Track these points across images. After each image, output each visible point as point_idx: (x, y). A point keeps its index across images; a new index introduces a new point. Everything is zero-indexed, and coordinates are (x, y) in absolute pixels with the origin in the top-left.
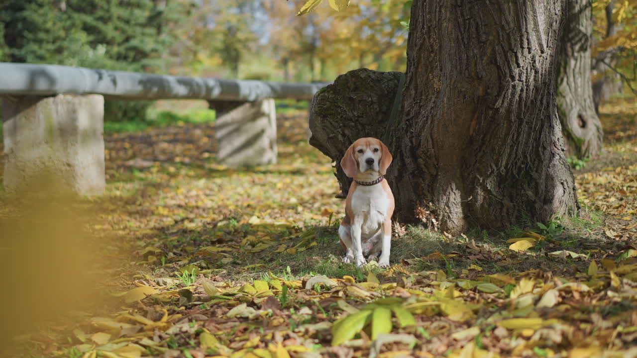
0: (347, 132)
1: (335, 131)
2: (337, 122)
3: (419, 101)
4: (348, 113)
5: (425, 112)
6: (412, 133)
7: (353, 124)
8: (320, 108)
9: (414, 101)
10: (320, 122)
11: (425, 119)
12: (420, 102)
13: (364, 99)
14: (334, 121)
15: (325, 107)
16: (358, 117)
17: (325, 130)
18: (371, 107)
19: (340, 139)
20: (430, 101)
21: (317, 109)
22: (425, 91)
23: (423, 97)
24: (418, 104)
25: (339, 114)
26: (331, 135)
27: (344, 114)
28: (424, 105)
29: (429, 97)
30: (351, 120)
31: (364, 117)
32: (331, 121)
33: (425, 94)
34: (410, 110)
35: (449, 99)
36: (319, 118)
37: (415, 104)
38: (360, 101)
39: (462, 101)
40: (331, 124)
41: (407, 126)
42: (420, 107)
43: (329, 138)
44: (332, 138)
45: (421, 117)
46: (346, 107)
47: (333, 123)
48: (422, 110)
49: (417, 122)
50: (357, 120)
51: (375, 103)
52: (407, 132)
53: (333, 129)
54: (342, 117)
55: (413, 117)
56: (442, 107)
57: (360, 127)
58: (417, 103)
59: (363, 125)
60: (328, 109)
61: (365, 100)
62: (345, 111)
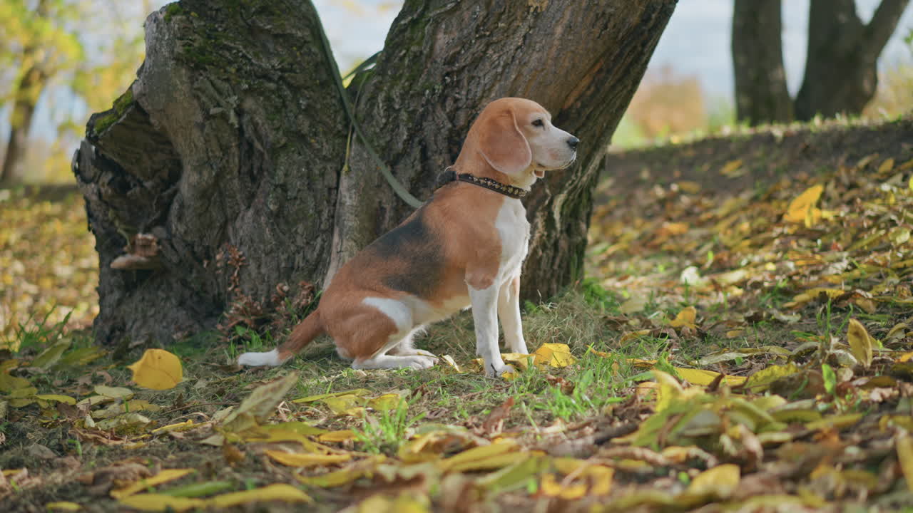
0: (249, 104)
1: (223, 102)
2: (228, 80)
3: (488, 33)
4: (253, 61)
5: (499, 57)
6: (456, 100)
7: (272, 86)
8: (187, 48)
9: (477, 32)
10: (185, 79)
11: (500, 70)
12: (489, 36)
13: (288, 31)
14: (219, 78)
15: (196, 45)
16: (282, 70)
17: (198, 98)
18: (305, 49)
19: (230, 122)
20: (515, 32)
21: (179, 49)
22: (509, 11)
23: (501, 25)
24: (484, 41)
25: (230, 63)
26: (213, 111)
27: (245, 64)
28: (496, 43)
29: (515, 24)
30: (266, 76)
31: (298, 71)
32: (213, 78)
33: (509, 17)
34: (459, 53)
35: (569, 28)
36: (184, 71)
37: (477, 39)
38: (276, 36)
39: (597, 35)
40: (213, 85)
41: (446, 86)
42: (488, 45)
43: (208, 117)
44: (214, 117)
45: (488, 67)
46: (245, 47)
47: (218, 82)
48: (490, 52)
49: (473, 78)
50: (281, 78)
51: (309, 42)
52: (445, 101)
53: (218, 97)
54: (239, 70)
55: (464, 67)
56: (547, 48)
57: (287, 93)
58: (481, 37)
59: (295, 89)
60: (202, 51)
61: (291, 35)
62: (244, 56)
